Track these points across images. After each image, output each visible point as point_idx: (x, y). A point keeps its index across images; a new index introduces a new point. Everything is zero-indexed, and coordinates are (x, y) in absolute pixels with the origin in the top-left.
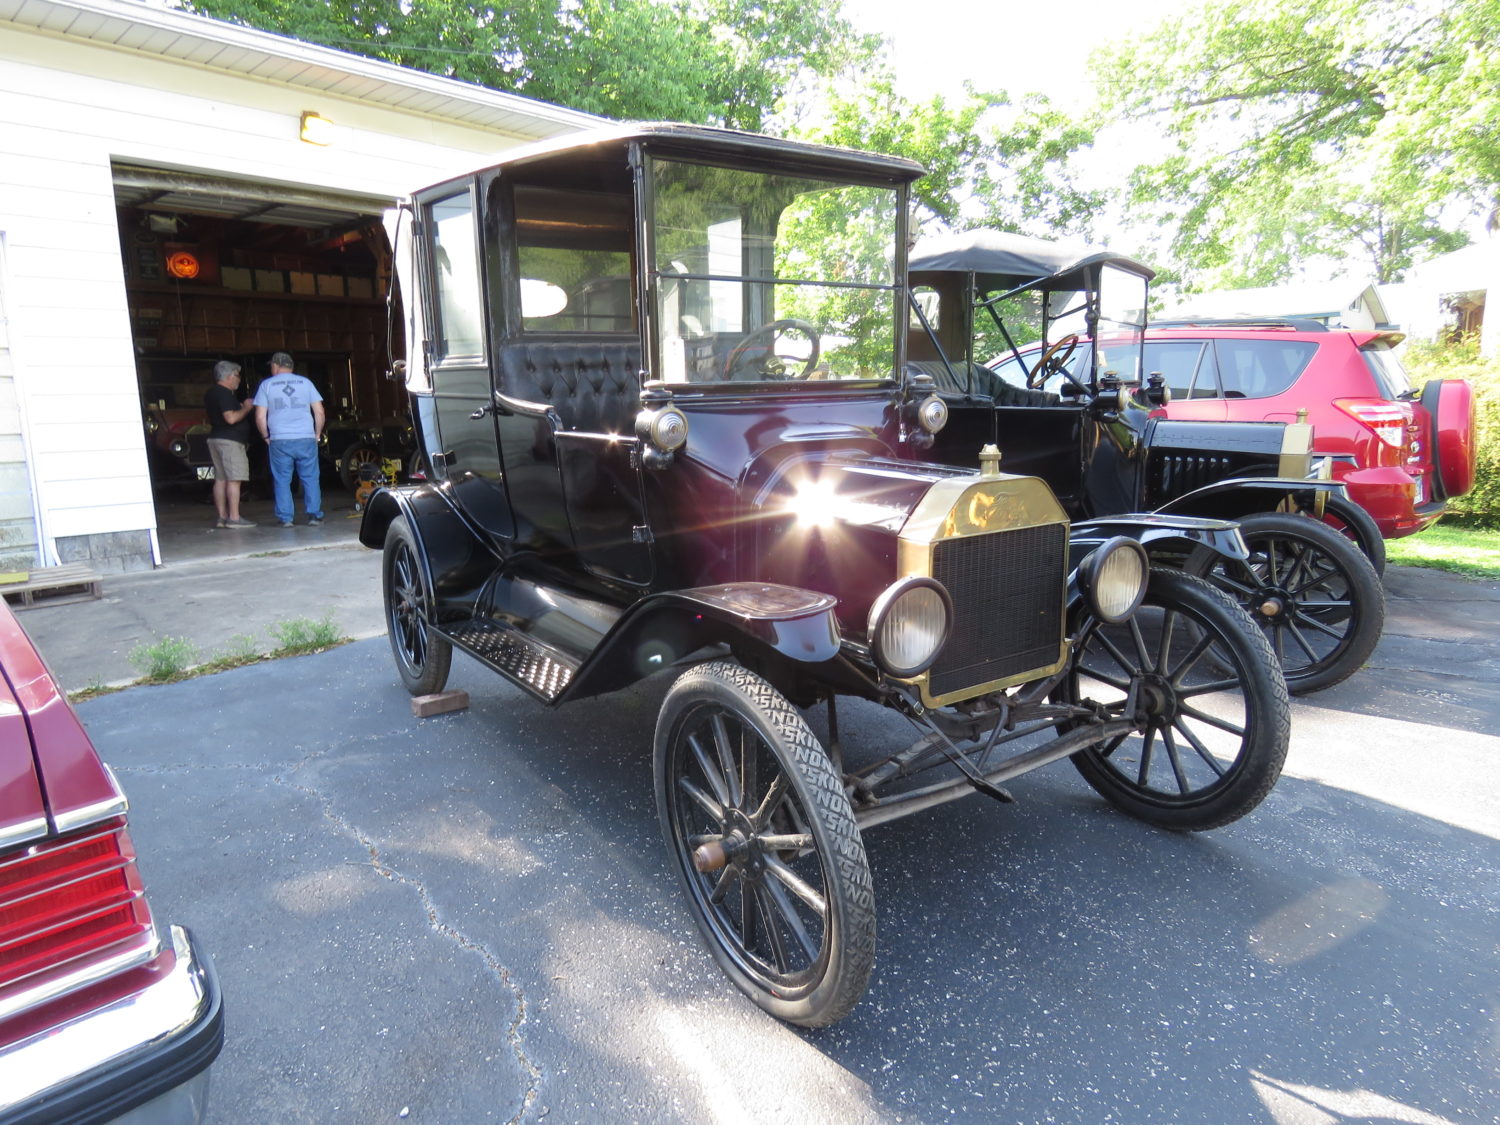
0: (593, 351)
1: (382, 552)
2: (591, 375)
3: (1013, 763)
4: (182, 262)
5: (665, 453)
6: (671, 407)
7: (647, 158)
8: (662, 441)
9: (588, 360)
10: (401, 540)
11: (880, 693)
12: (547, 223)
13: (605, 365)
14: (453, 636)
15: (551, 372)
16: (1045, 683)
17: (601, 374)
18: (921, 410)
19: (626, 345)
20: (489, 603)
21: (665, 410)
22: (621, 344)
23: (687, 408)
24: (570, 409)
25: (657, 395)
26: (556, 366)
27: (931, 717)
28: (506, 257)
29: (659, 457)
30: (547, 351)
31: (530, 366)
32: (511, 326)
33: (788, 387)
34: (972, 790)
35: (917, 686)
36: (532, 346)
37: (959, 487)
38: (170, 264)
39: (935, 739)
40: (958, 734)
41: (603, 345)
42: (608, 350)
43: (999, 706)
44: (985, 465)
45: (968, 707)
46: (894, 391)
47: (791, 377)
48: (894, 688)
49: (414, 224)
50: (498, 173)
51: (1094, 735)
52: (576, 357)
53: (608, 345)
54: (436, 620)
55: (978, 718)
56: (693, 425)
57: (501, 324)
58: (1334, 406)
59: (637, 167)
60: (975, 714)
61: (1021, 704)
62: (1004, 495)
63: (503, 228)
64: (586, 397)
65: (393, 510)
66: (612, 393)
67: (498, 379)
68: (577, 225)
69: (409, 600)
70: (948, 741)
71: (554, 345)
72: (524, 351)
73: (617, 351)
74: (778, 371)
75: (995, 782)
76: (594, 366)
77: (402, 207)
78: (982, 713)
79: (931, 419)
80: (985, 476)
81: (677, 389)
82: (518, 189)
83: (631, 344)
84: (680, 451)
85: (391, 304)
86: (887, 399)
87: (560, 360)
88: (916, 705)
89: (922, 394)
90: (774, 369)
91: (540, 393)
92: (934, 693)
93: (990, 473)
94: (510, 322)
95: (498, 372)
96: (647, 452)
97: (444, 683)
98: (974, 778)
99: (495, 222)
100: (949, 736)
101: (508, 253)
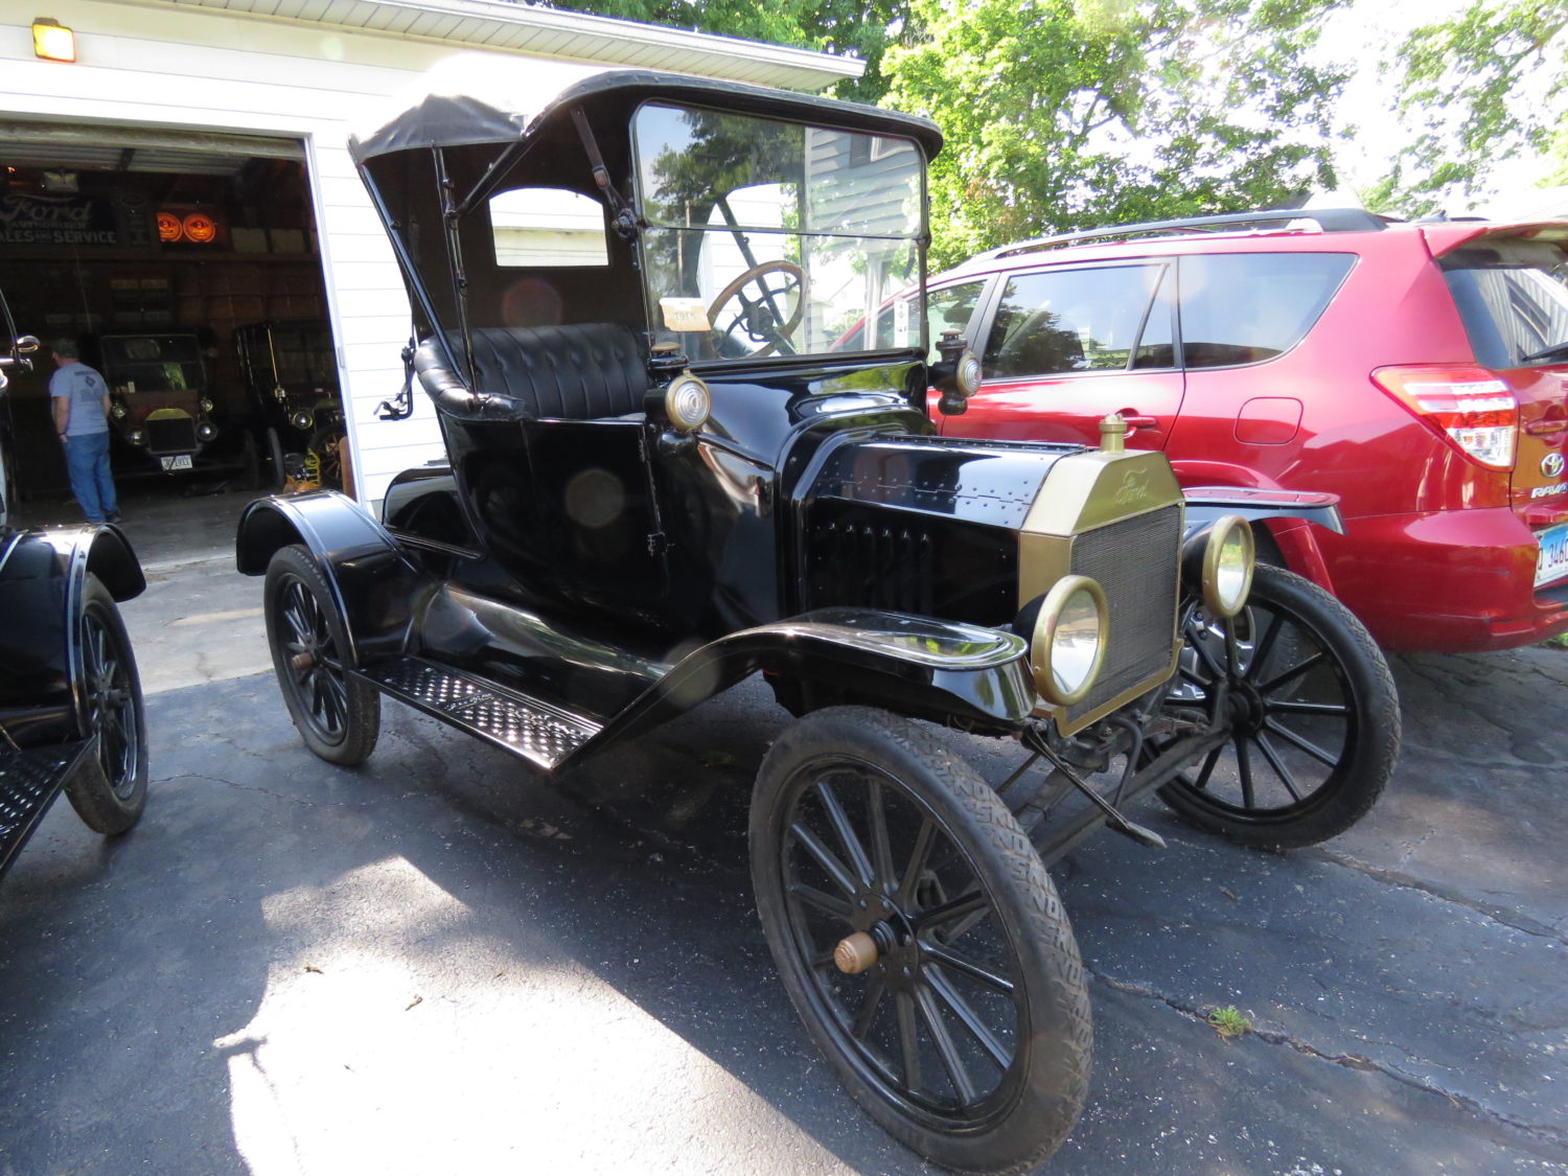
58: (1373, 381)
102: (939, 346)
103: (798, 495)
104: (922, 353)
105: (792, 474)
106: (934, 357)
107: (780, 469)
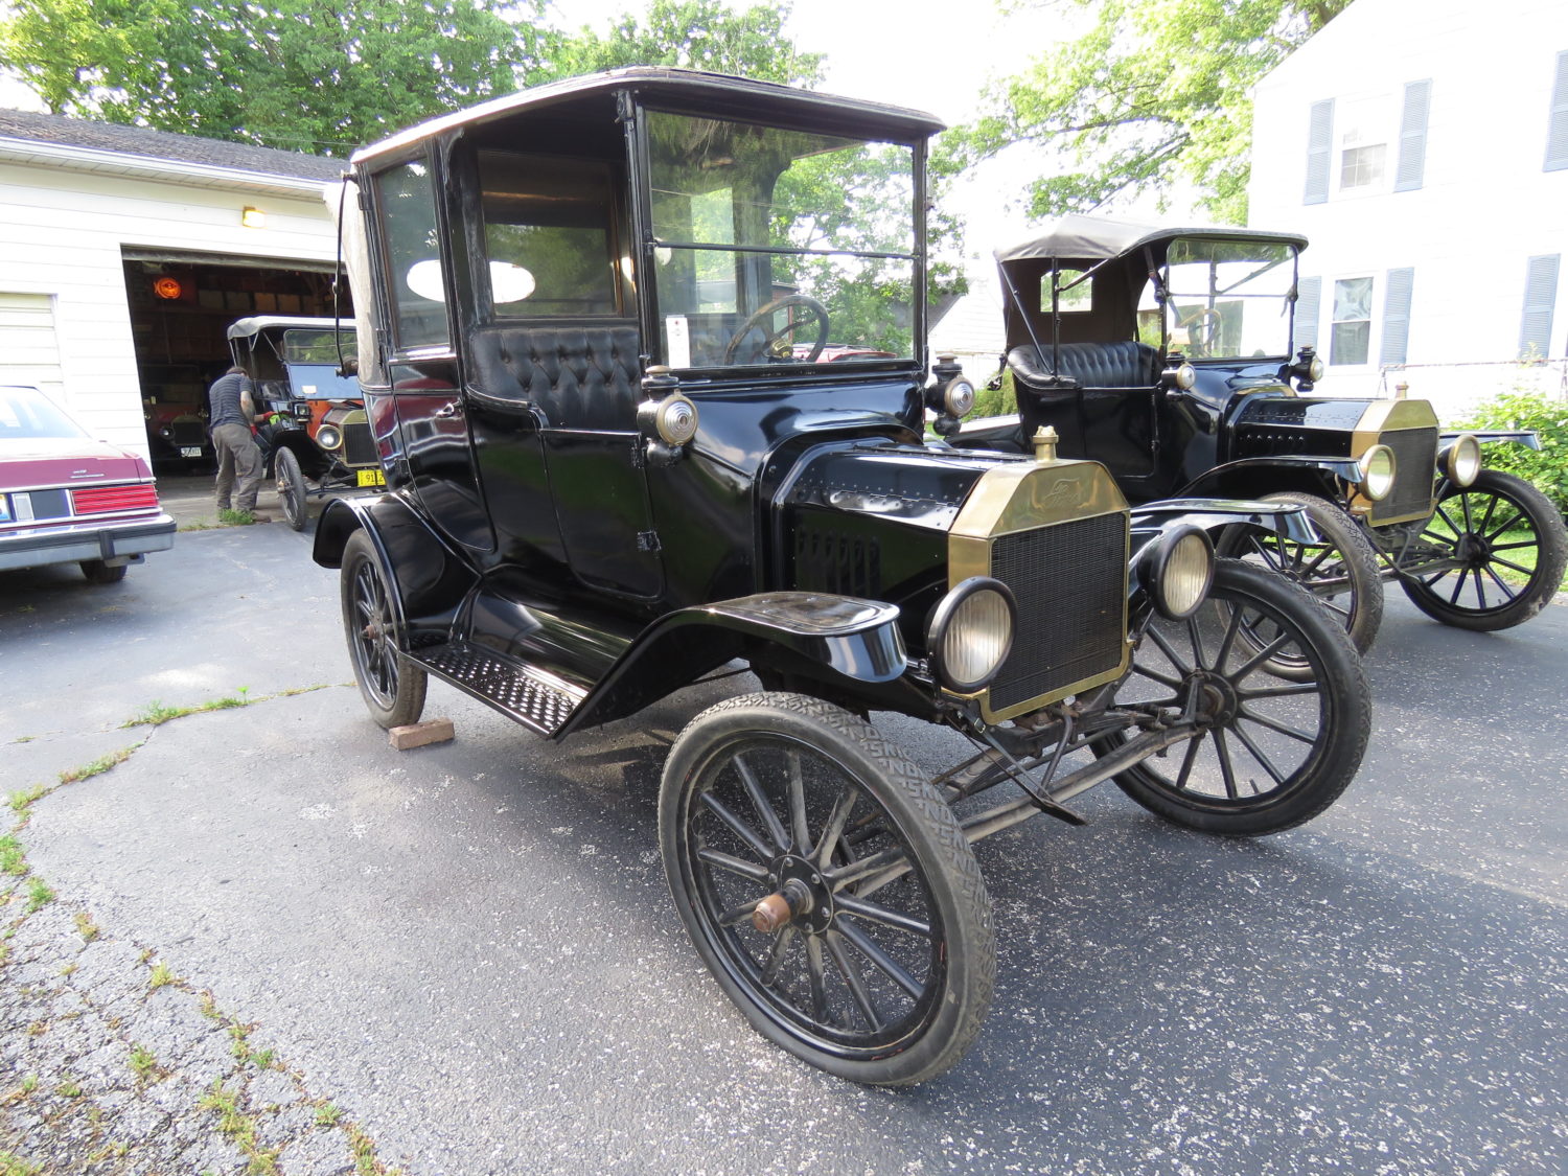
0: (577, 337)
1: (339, 571)
2: (572, 363)
3: (1075, 778)
4: (166, 286)
5: (673, 448)
6: (678, 395)
7: (639, 110)
8: (668, 435)
9: (569, 347)
10: (364, 557)
11: (936, 711)
12: (512, 195)
13: (589, 352)
14: (429, 663)
15: (529, 361)
16: (1107, 688)
17: (585, 362)
18: (948, 392)
19: (611, 329)
20: (467, 623)
21: (670, 398)
22: (605, 329)
23: (695, 396)
24: (552, 403)
25: (661, 381)
26: (533, 355)
27: (992, 734)
28: (471, 231)
29: (666, 452)
30: (523, 337)
31: (504, 355)
32: (481, 312)
33: (800, 371)
34: (1038, 810)
35: (977, 701)
36: (506, 333)
37: (1014, 475)
38: (157, 288)
39: (996, 757)
40: (1019, 750)
41: (585, 330)
42: (591, 336)
43: (1062, 718)
44: (1039, 450)
45: (1028, 721)
46: (916, 372)
47: (799, 360)
48: (950, 704)
49: (361, 197)
50: (460, 134)
51: (1156, 742)
52: (556, 344)
53: (590, 329)
54: (408, 645)
55: (1042, 732)
56: (702, 415)
57: (469, 309)
59: (628, 119)
60: (1038, 728)
61: (1086, 714)
62: (1064, 483)
63: (467, 198)
64: (569, 389)
65: (350, 522)
66: (599, 383)
67: (469, 371)
68: (545, 198)
69: (376, 625)
70: (1010, 757)
71: (531, 332)
72: (497, 338)
73: (602, 336)
74: (785, 354)
75: (1059, 800)
76: (576, 354)
77: (346, 179)
78: (1045, 727)
79: (959, 401)
80: (1040, 461)
81: (683, 375)
82: (482, 154)
83: (616, 329)
84: (688, 447)
85: (338, 290)
86: (908, 381)
87: (538, 347)
88: (976, 722)
89: (947, 374)
90: (780, 352)
91: (518, 385)
92: (994, 707)
93: (1045, 459)
94: (480, 306)
95: (469, 362)
96: (652, 447)
97: (420, 712)
98: (1042, 800)
99: (459, 192)
100: (1012, 754)
101: (474, 227)
102: (1299, 354)
103: (1231, 424)
104: (1288, 359)
105: (1229, 412)
106: (1296, 360)
107: (1223, 411)
